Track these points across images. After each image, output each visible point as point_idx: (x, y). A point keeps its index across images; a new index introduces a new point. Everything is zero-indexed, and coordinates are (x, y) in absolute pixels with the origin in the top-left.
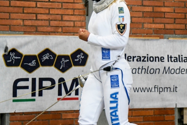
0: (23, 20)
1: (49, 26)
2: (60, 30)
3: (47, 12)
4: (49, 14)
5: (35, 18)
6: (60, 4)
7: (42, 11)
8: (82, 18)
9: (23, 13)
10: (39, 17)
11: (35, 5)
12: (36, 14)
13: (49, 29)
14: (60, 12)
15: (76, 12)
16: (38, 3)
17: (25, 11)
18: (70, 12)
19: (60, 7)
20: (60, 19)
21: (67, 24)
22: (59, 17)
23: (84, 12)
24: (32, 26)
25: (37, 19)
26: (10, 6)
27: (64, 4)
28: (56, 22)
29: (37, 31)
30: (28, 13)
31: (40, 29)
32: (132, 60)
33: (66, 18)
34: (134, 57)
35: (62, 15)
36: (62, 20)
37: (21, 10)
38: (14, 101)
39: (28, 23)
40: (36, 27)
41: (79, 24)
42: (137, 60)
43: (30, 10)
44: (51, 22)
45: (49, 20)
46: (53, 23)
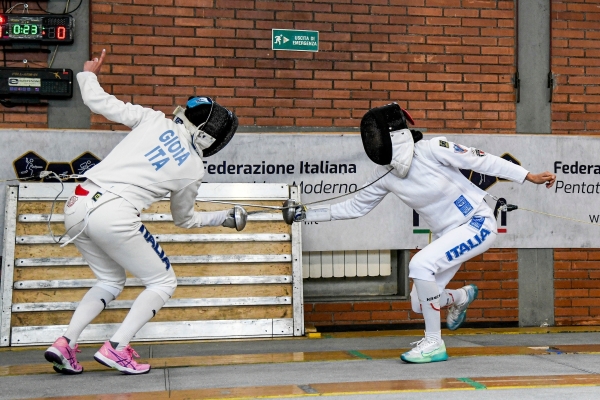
0: (426, 110)
1: (463, 119)
2: (478, 125)
3: (460, 98)
4: (461, 101)
5: (442, 108)
6: (478, 85)
7: (453, 96)
8: (511, 106)
9: (426, 100)
10: (449, 105)
11: (442, 89)
12: (444, 101)
13: (463, 124)
14: (477, 97)
15: (502, 98)
16: (447, 85)
17: (429, 98)
18: (493, 97)
19: (478, 90)
20: (479, 108)
21: (489, 115)
22: (477, 106)
23: (514, 97)
24: (438, 119)
25: (445, 110)
26: (408, 90)
27: (483, 85)
28: (472, 113)
29: (445, 127)
30: (433, 101)
31: (450, 124)
32: (586, 171)
33: (486, 106)
34: (589, 167)
35: (481, 102)
36: (481, 110)
37: (423, 96)
38: (415, 232)
39: (432, 115)
40: (445, 120)
41: (505, 116)
42: (595, 172)
43: (436, 96)
44: (466, 113)
45: (463, 110)
46: (468, 115)
